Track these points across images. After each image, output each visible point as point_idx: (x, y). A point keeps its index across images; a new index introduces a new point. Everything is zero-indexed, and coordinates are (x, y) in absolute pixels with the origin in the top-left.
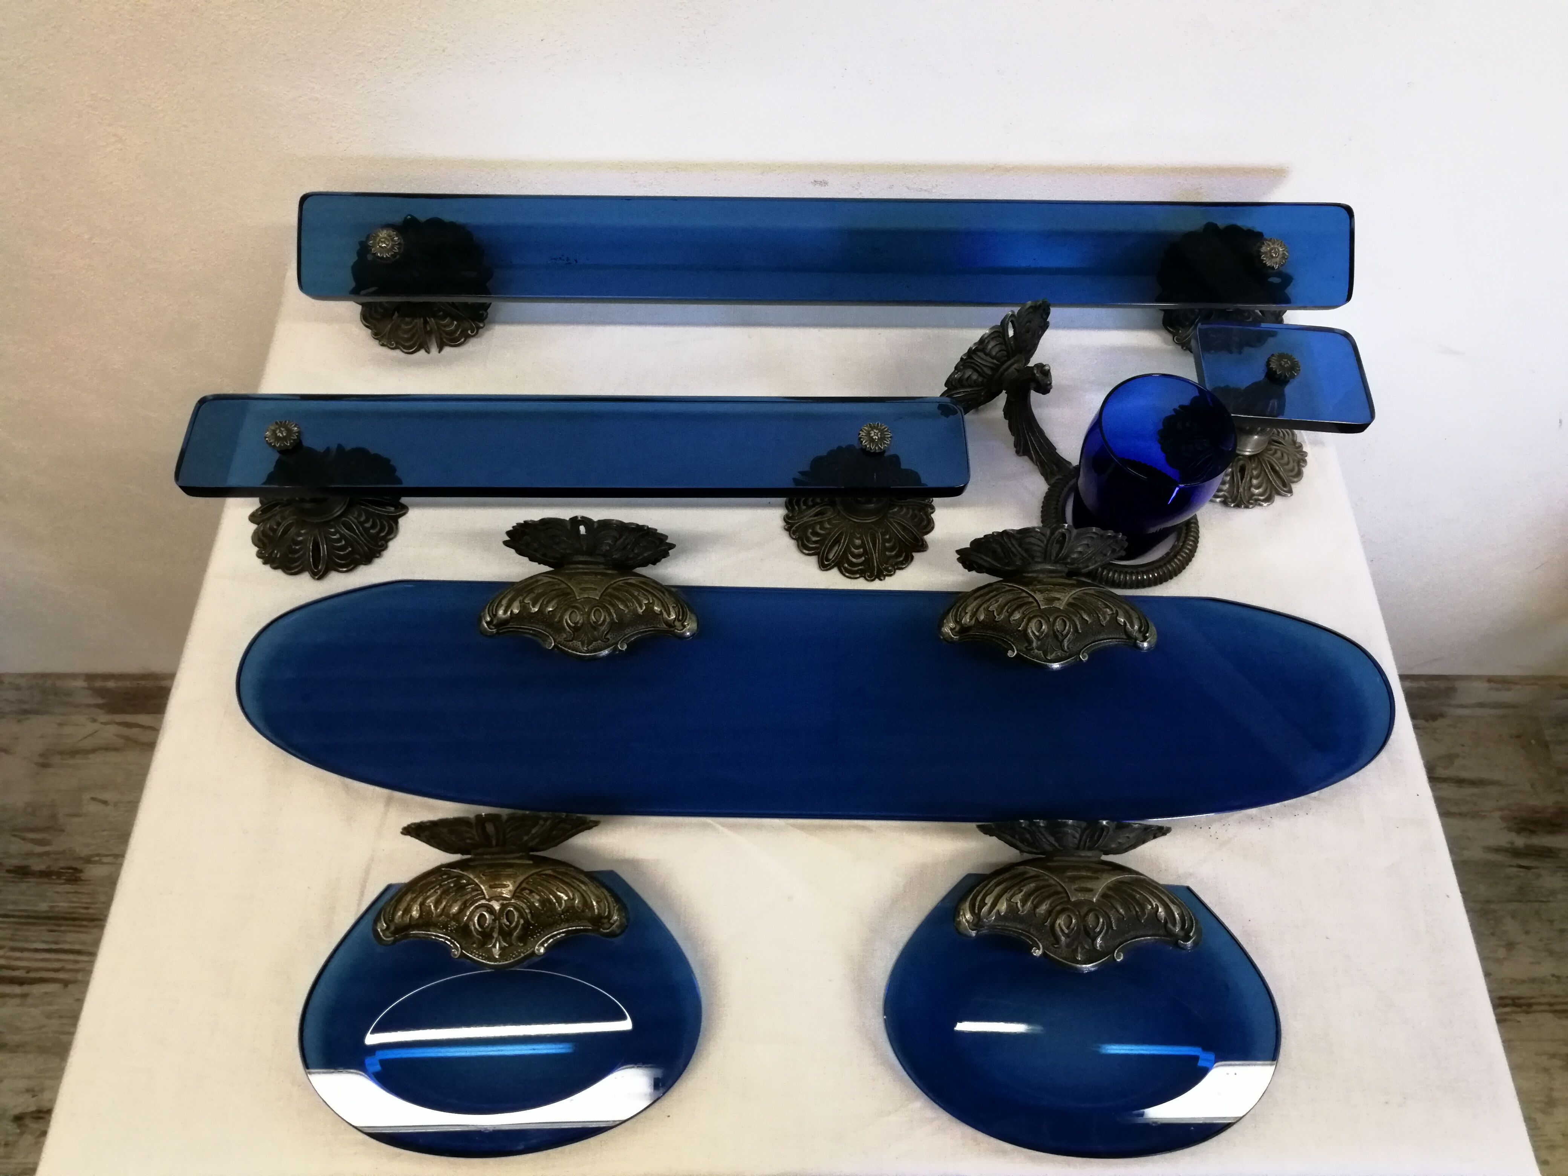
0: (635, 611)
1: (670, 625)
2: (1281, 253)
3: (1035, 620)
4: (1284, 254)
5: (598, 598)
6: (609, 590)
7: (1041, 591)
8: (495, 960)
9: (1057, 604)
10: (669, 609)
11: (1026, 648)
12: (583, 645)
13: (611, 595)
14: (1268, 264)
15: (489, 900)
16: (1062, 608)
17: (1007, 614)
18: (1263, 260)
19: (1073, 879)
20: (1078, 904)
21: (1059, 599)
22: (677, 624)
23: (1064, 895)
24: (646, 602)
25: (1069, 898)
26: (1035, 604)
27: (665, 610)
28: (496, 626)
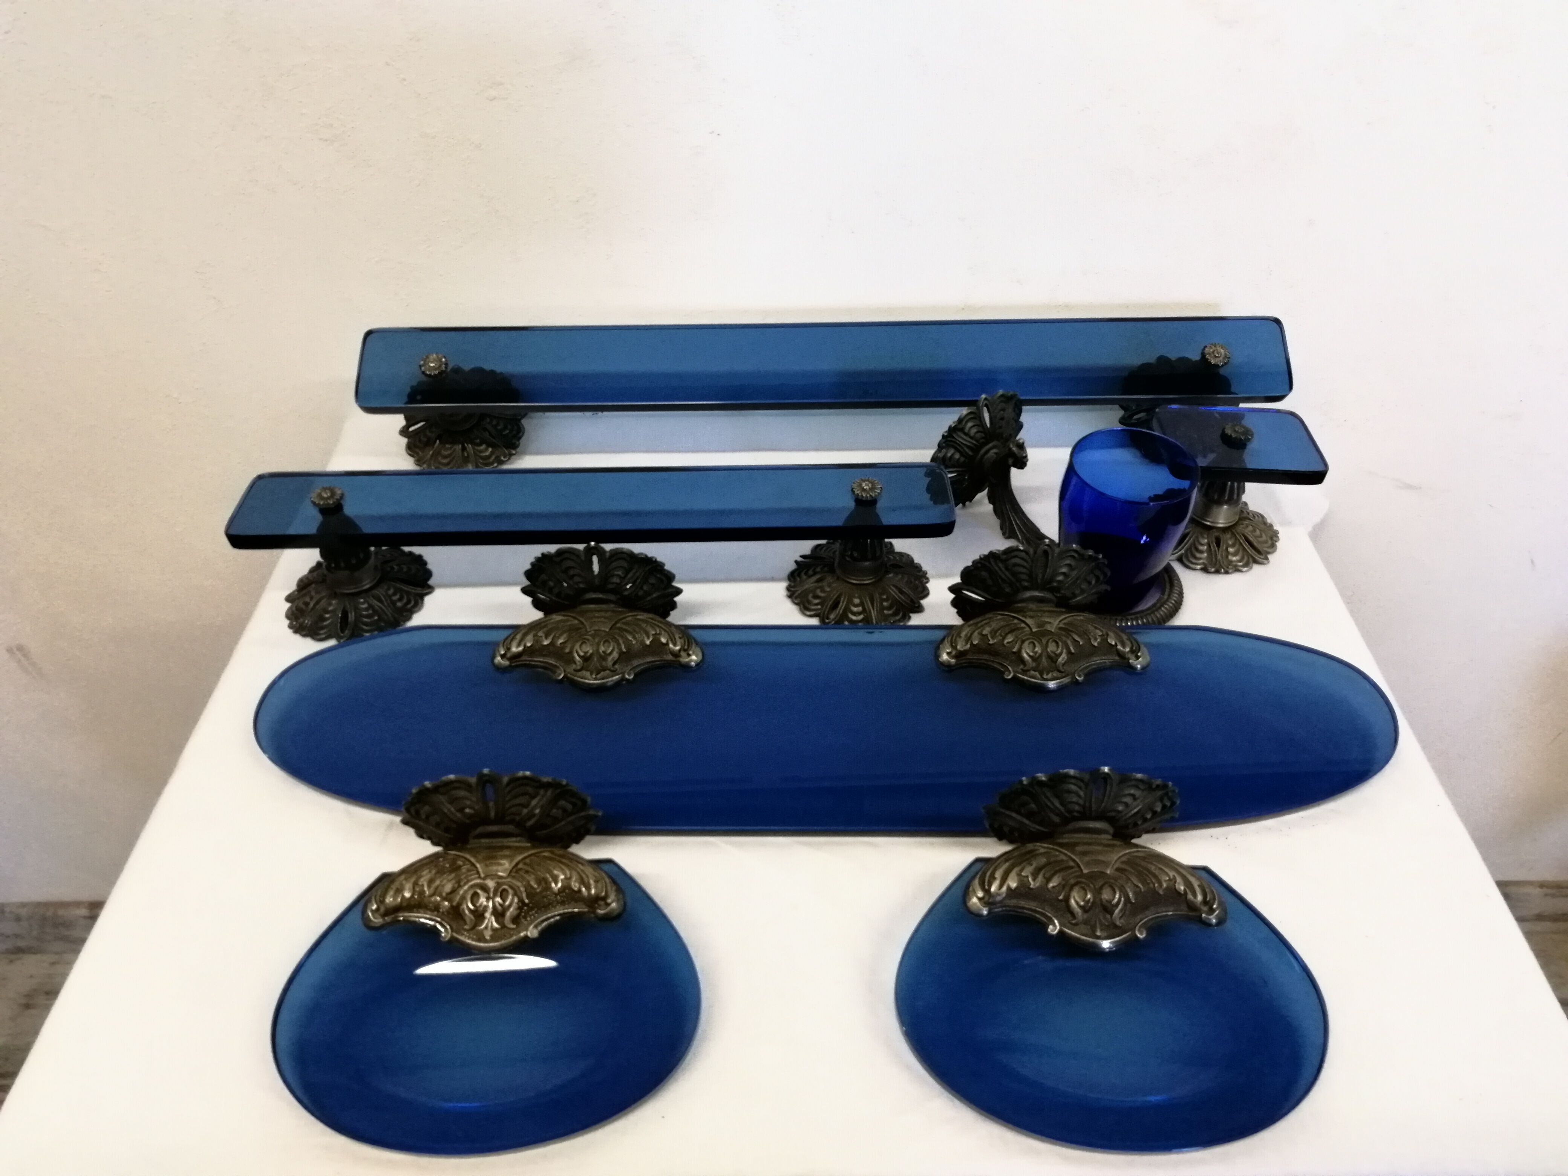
0: (643, 642)
1: (676, 655)
2: (1223, 354)
3: (1027, 643)
4: (1225, 354)
5: (607, 630)
6: (618, 625)
7: (1031, 617)
8: (486, 941)
9: (1048, 627)
10: (675, 639)
11: (1022, 669)
12: (591, 674)
13: (620, 629)
14: (1213, 362)
15: (484, 879)
16: (1053, 631)
17: (1000, 638)
18: (1208, 359)
19: (1084, 853)
20: (1092, 877)
21: (1050, 623)
22: (683, 654)
23: (1077, 869)
24: (654, 633)
25: (1081, 870)
26: (1027, 629)
27: (672, 640)
28: (510, 659)
